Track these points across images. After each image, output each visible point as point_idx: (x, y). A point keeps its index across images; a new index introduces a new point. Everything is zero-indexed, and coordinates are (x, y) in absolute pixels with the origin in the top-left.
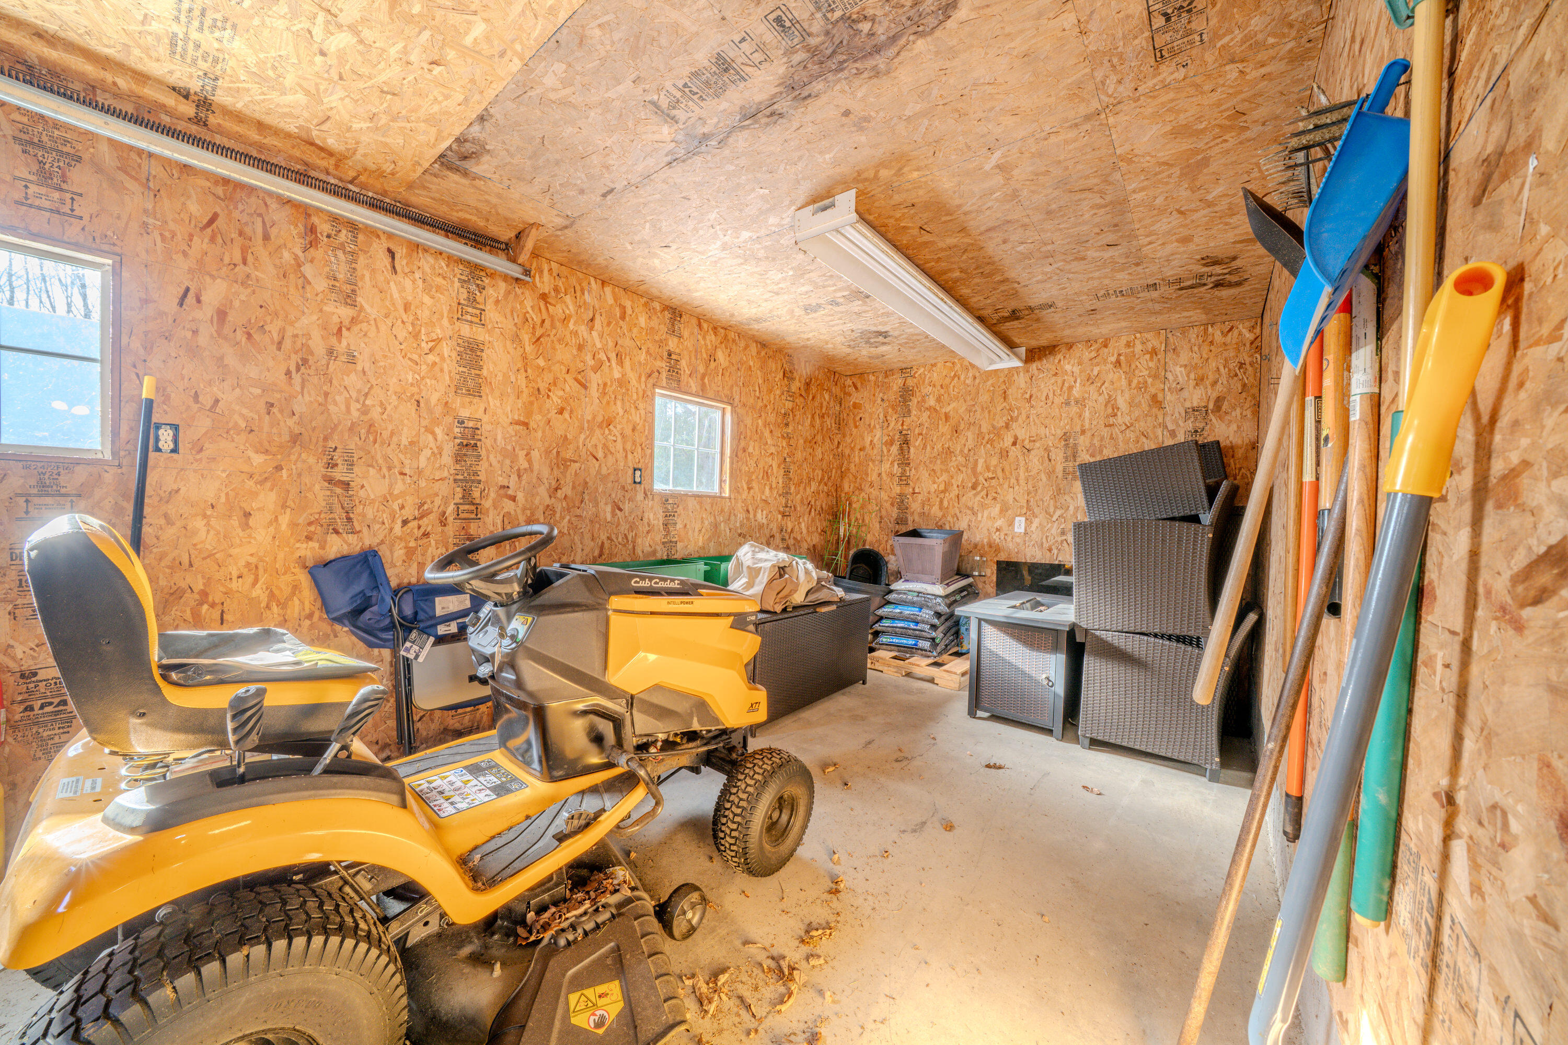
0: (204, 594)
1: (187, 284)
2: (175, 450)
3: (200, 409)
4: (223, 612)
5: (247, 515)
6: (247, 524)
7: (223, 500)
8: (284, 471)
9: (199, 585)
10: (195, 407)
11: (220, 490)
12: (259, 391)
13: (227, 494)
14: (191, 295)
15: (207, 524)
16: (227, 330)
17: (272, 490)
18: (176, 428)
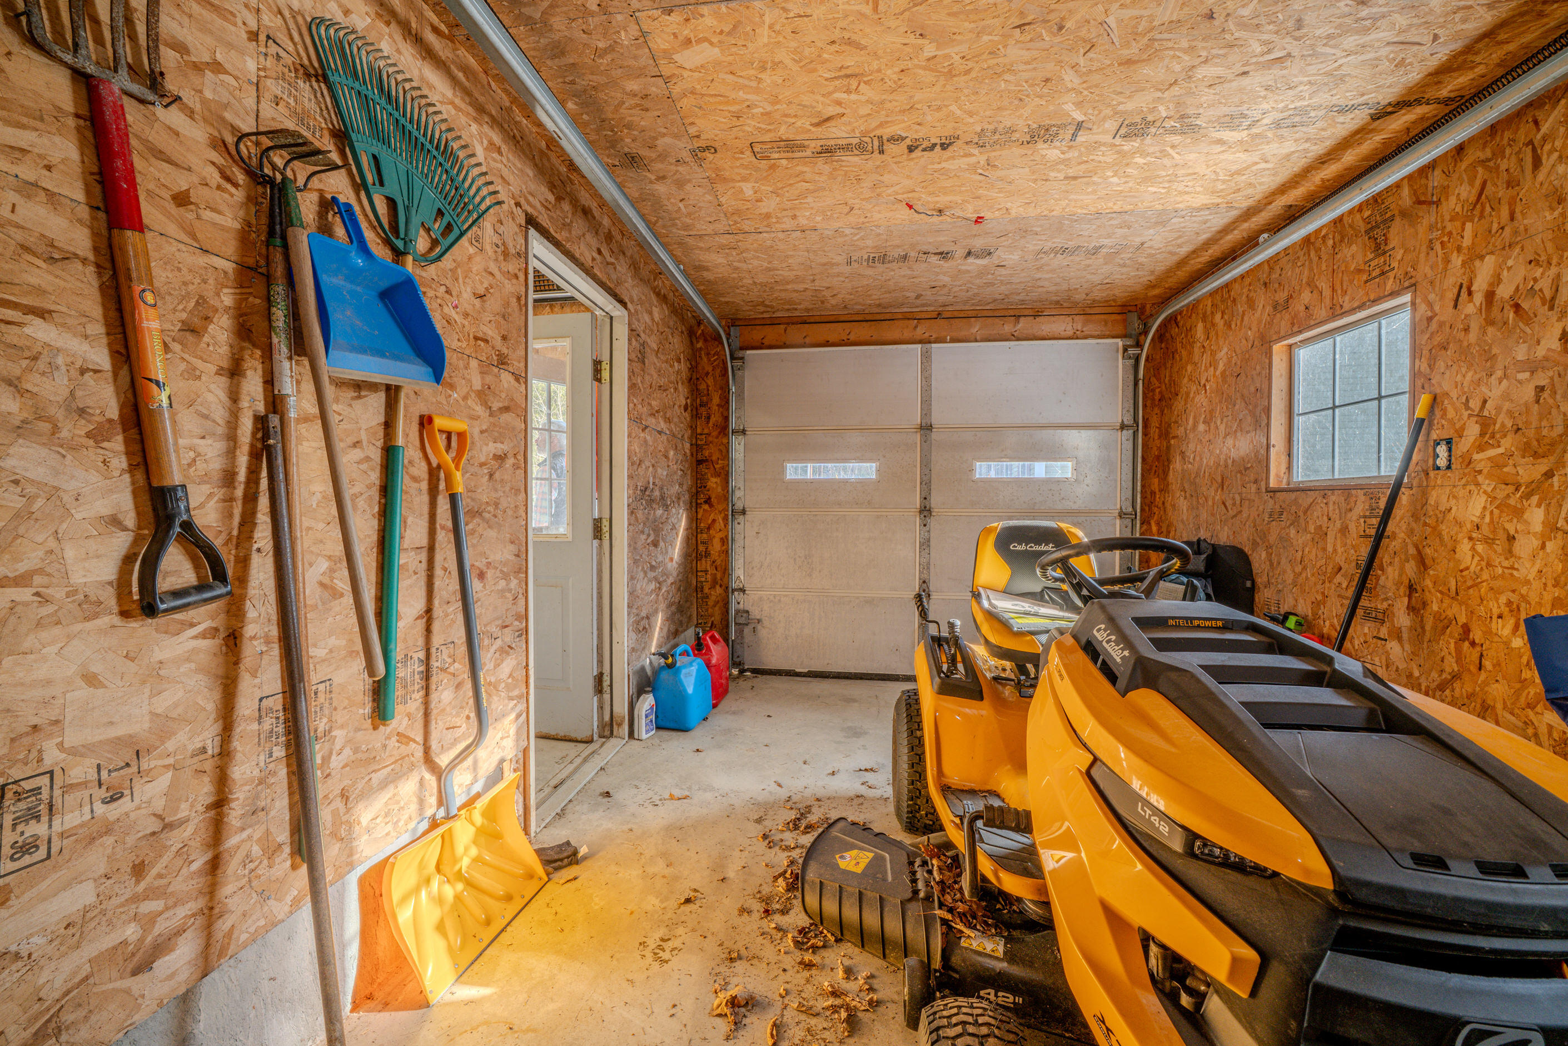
0: (1466, 629)
1: (1460, 281)
2: (1449, 467)
3: (1470, 416)
4: (1482, 655)
5: (1511, 539)
6: (1510, 551)
7: (1487, 519)
8: (1555, 479)
9: (1462, 619)
10: (1466, 414)
11: (1485, 508)
12: (1527, 375)
13: (1492, 512)
14: (1464, 290)
15: (1473, 549)
16: (1495, 311)
17: (1539, 506)
18: (1449, 442)
